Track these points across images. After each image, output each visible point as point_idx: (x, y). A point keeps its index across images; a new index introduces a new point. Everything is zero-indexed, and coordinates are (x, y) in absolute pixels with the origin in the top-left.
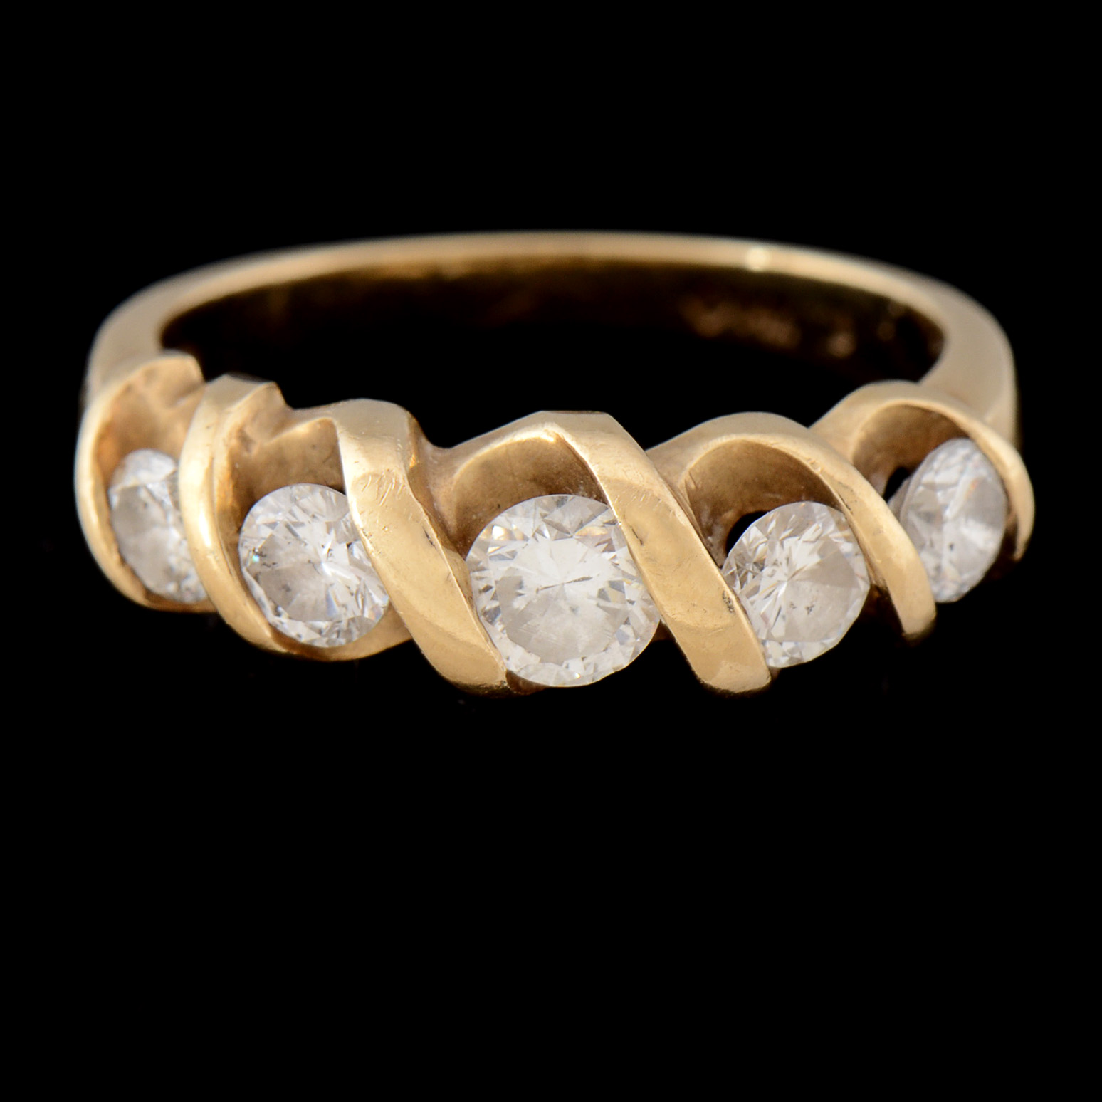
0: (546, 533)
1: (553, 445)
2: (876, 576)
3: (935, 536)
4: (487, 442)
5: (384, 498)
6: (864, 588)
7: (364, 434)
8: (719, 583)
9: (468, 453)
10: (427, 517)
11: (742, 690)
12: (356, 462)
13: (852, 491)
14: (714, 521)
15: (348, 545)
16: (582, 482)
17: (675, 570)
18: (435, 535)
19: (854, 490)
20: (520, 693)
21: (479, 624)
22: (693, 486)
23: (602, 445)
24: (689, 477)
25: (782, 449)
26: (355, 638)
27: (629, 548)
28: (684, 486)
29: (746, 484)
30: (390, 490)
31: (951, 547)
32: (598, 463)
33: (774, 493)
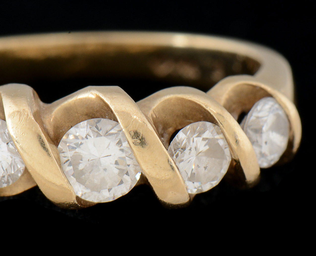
0: (92, 135)
1: (94, 99)
2: (234, 154)
3: (258, 139)
4: (66, 100)
5: (22, 121)
6: (229, 160)
7: (13, 96)
8: (166, 155)
9: (58, 105)
10: (41, 129)
11: (177, 203)
12: (9, 107)
13: (223, 117)
14: (164, 132)
15: (7, 144)
16: (107, 114)
17: (147, 150)
18: (44, 136)
19: (224, 116)
20: (82, 206)
21: (64, 175)
22: (155, 116)
23: (115, 98)
24: (153, 112)
25: (193, 100)
26: (10, 184)
27: (128, 142)
28: (151, 116)
29: (177, 116)
30: (25, 117)
31: (266, 143)
32: (114, 105)
33: (189, 120)
